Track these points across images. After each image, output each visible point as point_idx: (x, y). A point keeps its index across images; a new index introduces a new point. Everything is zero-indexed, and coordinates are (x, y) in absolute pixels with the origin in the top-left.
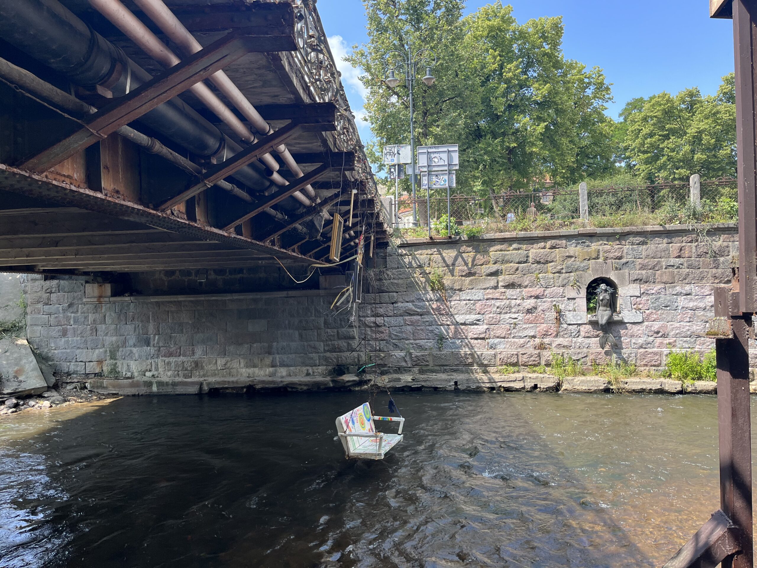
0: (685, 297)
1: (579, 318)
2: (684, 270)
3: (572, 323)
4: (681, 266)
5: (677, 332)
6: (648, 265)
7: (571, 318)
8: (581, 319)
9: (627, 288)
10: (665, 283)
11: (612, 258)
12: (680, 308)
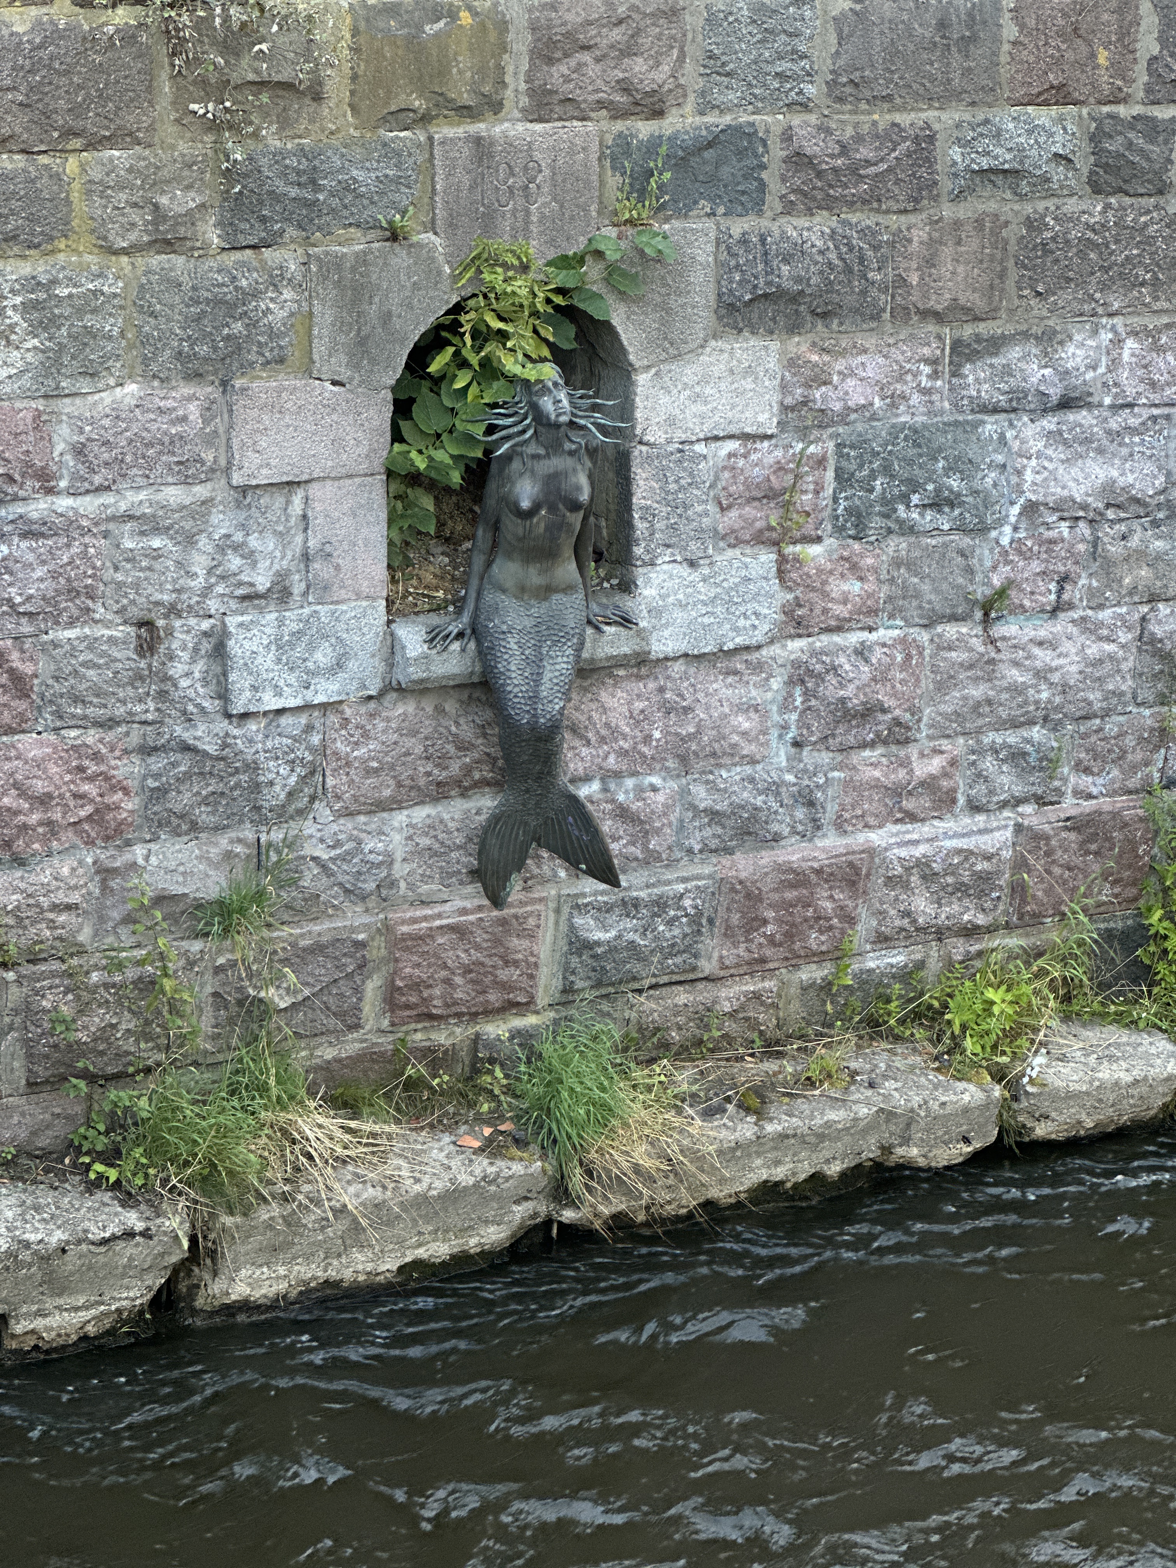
0: (1049, 423)
1: (323, 656)
2: (1071, 205)
3: (272, 703)
4: (1058, 173)
5: (977, 692)
6: (854, 171)
7: (266, 662)
8: (339, 665)
9: (690, 372)
10: (938, 317)
11: (601, 105)
12: (1015, 510)
